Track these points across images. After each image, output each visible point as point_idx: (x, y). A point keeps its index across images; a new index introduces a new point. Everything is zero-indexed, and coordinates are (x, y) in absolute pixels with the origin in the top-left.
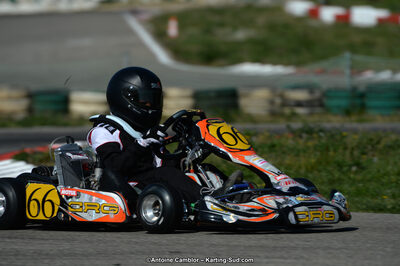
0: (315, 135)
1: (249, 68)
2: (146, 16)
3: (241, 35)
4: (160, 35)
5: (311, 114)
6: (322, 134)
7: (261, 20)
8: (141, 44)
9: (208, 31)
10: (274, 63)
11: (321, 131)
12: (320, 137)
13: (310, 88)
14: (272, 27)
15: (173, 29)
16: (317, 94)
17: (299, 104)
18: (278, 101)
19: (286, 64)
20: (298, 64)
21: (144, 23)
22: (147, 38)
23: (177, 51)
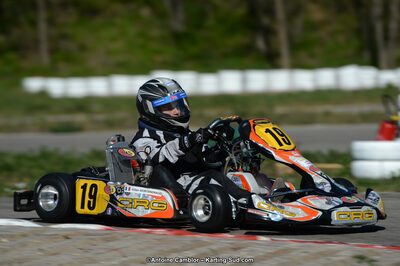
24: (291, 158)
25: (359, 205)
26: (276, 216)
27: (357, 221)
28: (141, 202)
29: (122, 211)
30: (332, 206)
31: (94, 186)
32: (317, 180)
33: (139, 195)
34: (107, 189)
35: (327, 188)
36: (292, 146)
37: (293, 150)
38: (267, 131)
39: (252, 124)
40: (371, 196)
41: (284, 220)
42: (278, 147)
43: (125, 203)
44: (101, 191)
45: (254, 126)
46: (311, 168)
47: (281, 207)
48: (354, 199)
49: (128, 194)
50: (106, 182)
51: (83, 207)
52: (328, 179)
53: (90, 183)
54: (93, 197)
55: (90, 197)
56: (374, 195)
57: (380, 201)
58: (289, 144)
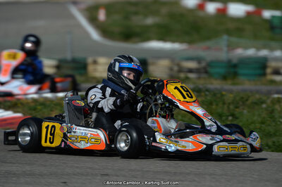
0: (203, 94)
1: (155, 45)
2: (83, 6)
3: (150, 21)
4: (93, 20)
5: (199, 78)
6: (207, 93)
7: (164, 10)
8: (79, 26)
9: (127, 18)
10: (173, 41)
11: (207, 90)
12: (206, 95)
13: (199, 60)
14: (172, 16)
15: (102, 16)
16: (203, 64)
17: (191, 71)
18: (176, 68)
19: (181, 42)
20: (190, 42)
21: (81, 11)
22: (83, 22)
23: (105, 31)
24: (191, 107)
25: (236, 141)
26: (172, 148)
27: (233, 152)
28: (84, 138)
29: (71, 145)
30: (214, 141)
31: (53, 126)
32: (207, 123)
33: (82, 133)
34: (62, 128)
35: (214, 129)
36: (194, 99)
37: (194, 102)
38: (176, 88)
39: (165, 83)
40: (252, 136)
41: (178, 150)
42: (182, 99)
43: (73, 139)
44: (58, 131)
45: (167, 84)
46: (204, 115)
47: (176, 142)
48: (233, 137)
49: (75, 132)
50: (61, 124)
51: (46, 142)
52: (215, 123)
53: (51, 124)
54: (52, 134)
55: (51, 134)
56: (254, 135)
57: (259, 139)
58: (192, 97)
